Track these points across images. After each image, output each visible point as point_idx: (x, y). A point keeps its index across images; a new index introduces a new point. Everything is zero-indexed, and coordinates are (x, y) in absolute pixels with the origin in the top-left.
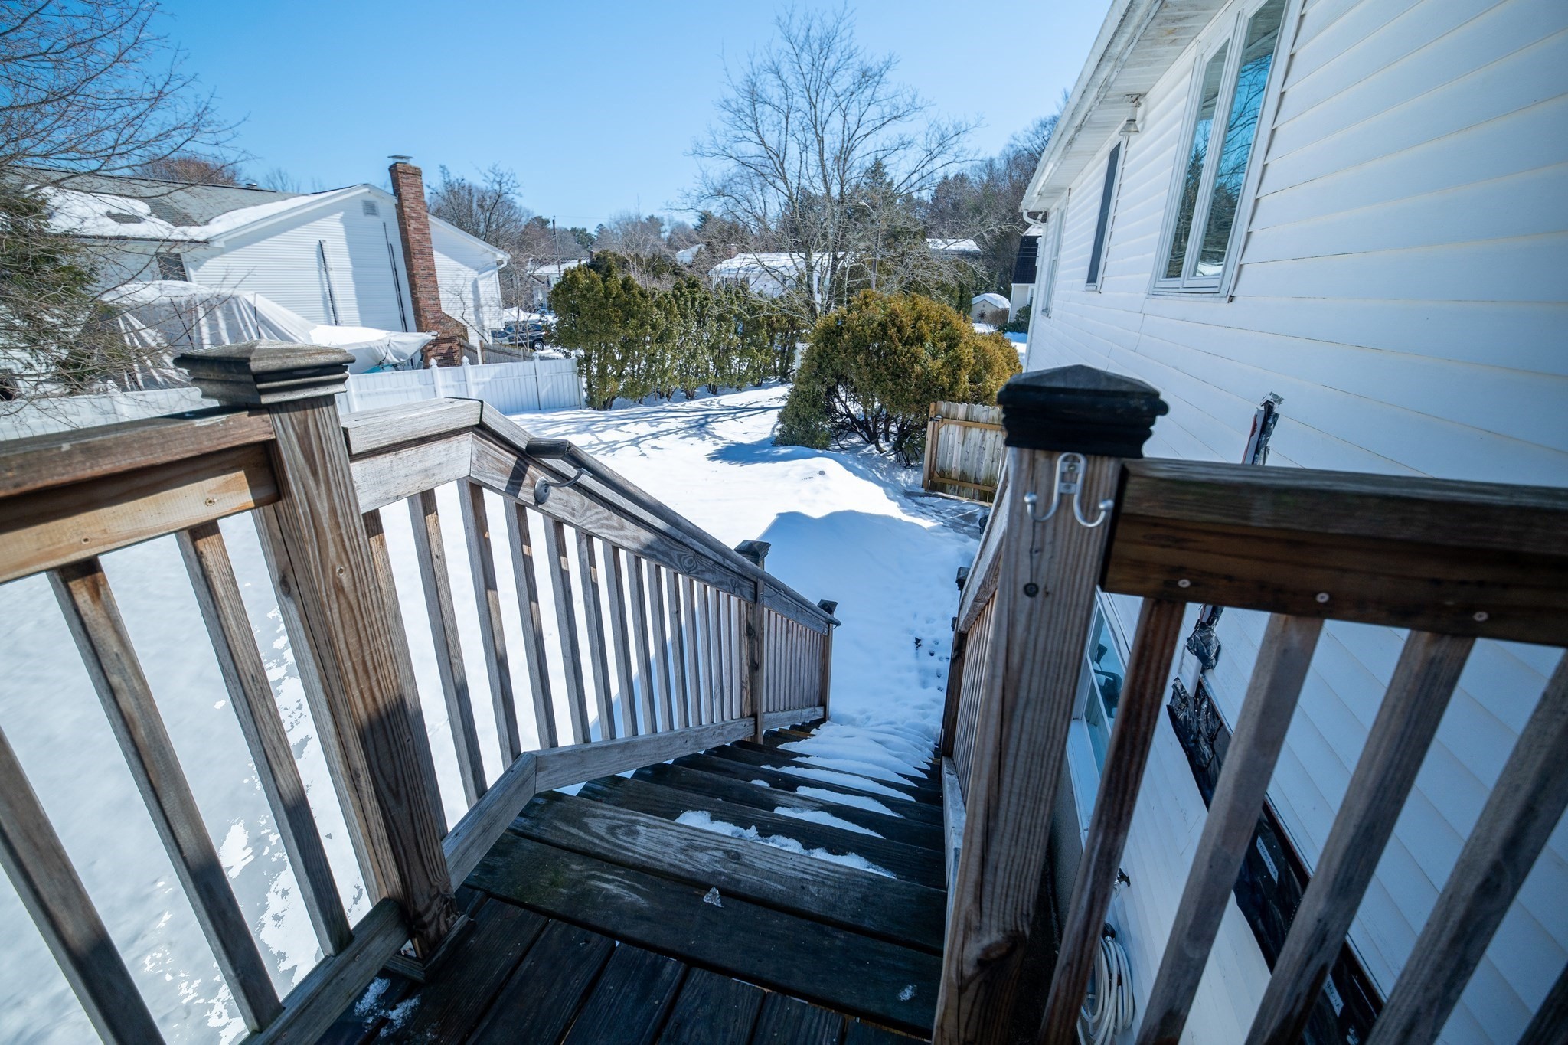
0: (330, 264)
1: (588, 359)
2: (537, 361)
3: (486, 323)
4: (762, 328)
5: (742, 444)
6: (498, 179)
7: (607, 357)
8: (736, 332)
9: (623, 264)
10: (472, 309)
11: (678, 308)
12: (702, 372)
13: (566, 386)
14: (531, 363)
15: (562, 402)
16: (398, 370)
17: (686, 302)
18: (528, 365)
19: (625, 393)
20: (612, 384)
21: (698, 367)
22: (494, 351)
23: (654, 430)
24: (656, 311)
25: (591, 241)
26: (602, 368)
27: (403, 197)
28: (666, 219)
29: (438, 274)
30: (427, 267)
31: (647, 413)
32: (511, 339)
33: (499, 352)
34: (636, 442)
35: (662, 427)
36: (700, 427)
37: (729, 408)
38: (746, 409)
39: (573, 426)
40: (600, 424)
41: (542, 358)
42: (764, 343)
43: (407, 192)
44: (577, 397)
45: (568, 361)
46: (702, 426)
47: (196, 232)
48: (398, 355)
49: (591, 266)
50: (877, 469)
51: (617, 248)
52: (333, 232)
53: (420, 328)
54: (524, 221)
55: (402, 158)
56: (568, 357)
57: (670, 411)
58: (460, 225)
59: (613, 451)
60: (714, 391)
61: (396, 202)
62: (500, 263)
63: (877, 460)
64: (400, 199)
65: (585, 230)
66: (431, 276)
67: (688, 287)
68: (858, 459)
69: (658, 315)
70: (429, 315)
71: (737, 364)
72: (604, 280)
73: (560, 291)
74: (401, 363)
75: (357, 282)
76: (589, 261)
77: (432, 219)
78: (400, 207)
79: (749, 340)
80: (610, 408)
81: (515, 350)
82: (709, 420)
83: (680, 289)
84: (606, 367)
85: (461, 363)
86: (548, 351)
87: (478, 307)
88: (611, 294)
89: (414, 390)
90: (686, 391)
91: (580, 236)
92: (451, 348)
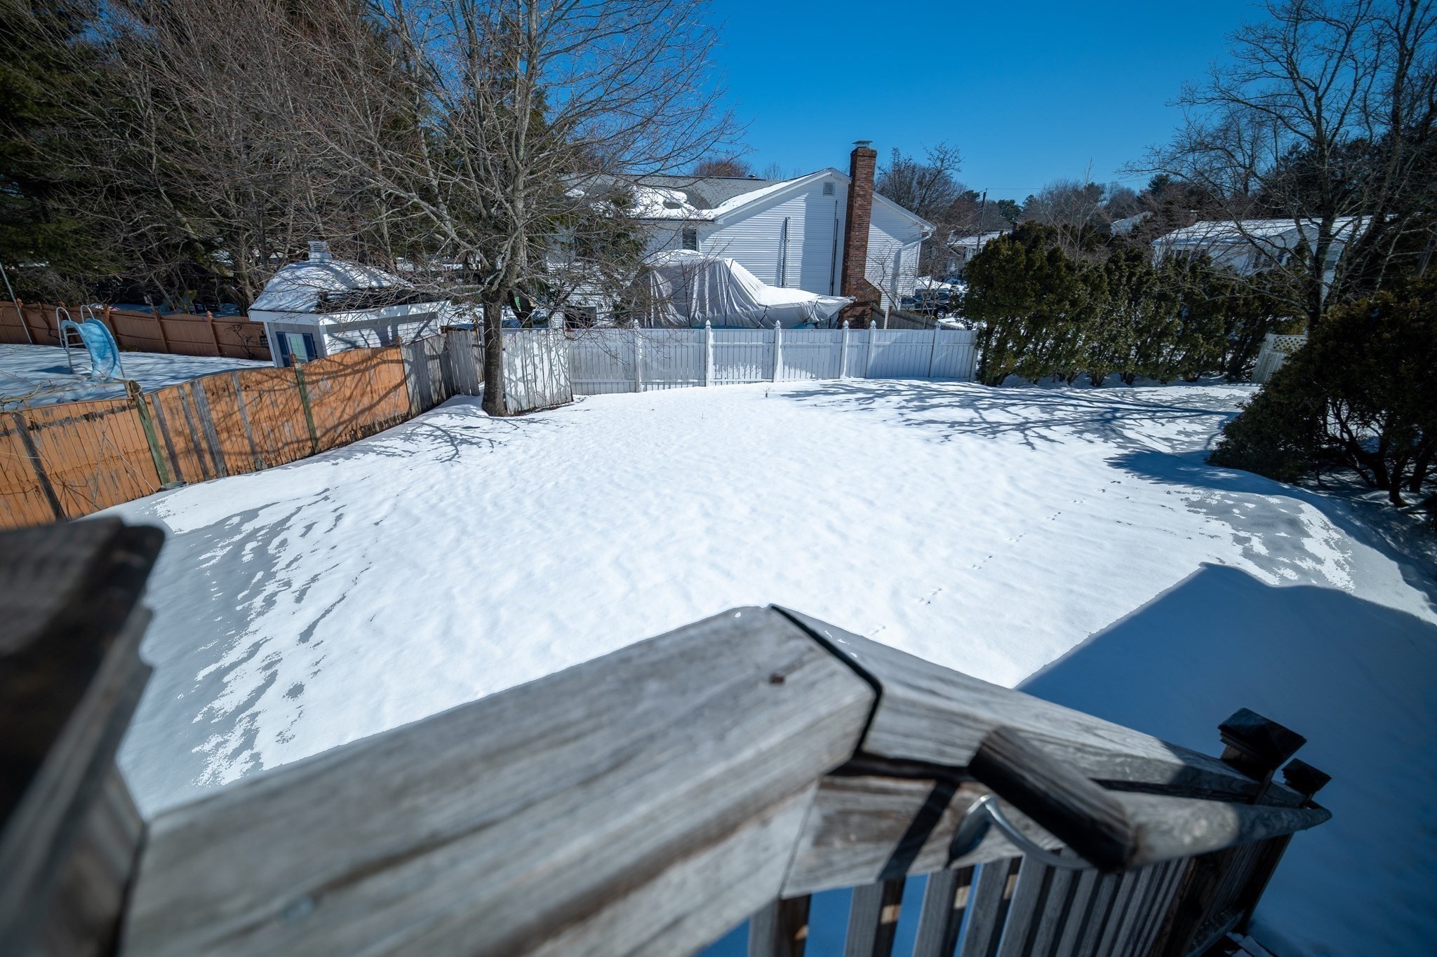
0: (789, 237)
1: (989, 333)
2: (938, 330)
3: (899, 291)
4: (1219, 311)
5: (1160, 453)
6: (941, 156)
7: (1010, 330)
8: (1179, 315)
9: (1051, 233)
10: (890, 277)
11: (1109, 283)
12: (1119, 358)
13: (960, 356)
14: (932, 332)
15: (952, 372)
16: (817, 328)
17: (1121, 276)
18: (928, 333)
19: (1020, 371)
20: (1010, 360)
21: (1116, 351)
22: (900, 316)
23: (1046, 416)
24: (1081, 285)
25: (1016, 211)
26: (1002, 342)
27: (857, 178)
28: (1108, 186)
29: (869, 246)
30: (862, 239)
31: (1041, 396)
32: (918, 306)
33: (904, 318)
34: (1022, 427)
35: (1058, 414)
36: (1105, 424)
37: (1147, 404)
38: (1172, 408)
39: (958, 399)
40: (987, 402)
41: (944, 327)
42: (1217, 330)
43: (861, 173)
44: (968, 369)
45: (969, 333)
46: (1108, 421)
47: (707, 213)
48: (821, 315)
49: (1012, 238)
50: (1388, 530)
51: (1044, 218)
52: (797, 211)
53: (843, 294)
54: (955, 196)
55: (864, 143)
56: (969, 328)
57: (1070, 398)
58: (898, 202)
59: (994, 433)
60: (1129, 381)
61: (850, 182)
62: (925, 234)
63: (1389, 517)
64: (854, 181)
65: (1013, 202)
66: (863, 247)
67: (1126, 260)
68: (1353, 510)
69: (1082, 291)
70: (853, 282)
71: (1169, 352)
72: (1028, 252)
73: (977, 262)
74: (821, 322)
75: (805, 251)
76: (1011, 232)
77: (876, 196)
78: (852, 187)
79: (1194, 326)
80: (1000, 384)
81: (919, 318)
82: (1118, 415)
83: (1116, 263)
84: (1007, 343)
85: (870, 326)
86: (950, 320)
87: (896, 275)
88: (1033, 266)
89: (825, 347)
90: (1094, 377)
91: (1007, 208)
92: (864, 311)
